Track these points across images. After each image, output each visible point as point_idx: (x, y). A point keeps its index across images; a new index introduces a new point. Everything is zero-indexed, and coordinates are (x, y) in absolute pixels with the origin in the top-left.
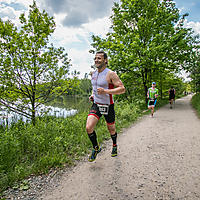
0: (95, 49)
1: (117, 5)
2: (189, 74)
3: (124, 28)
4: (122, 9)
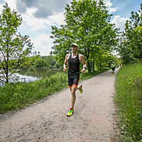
1: (68, 6)
2: (118, 53)
3: (74, 21)
4: (71, 9)
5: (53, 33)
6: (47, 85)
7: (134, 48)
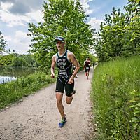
0: (31, 33)
1: (46, 4)
2: (95, 51)
3: (52, 19)
4: (49, 7)
5: (30, 30)
6: (24, 85)
7: (108, 48)
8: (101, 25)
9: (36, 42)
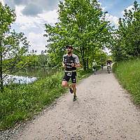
0: (47, 34)
2: (110, 50)
4: (65, 6)
5: (47, 31)
8: (120, 22)
9: (52, 43)
